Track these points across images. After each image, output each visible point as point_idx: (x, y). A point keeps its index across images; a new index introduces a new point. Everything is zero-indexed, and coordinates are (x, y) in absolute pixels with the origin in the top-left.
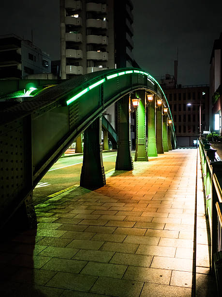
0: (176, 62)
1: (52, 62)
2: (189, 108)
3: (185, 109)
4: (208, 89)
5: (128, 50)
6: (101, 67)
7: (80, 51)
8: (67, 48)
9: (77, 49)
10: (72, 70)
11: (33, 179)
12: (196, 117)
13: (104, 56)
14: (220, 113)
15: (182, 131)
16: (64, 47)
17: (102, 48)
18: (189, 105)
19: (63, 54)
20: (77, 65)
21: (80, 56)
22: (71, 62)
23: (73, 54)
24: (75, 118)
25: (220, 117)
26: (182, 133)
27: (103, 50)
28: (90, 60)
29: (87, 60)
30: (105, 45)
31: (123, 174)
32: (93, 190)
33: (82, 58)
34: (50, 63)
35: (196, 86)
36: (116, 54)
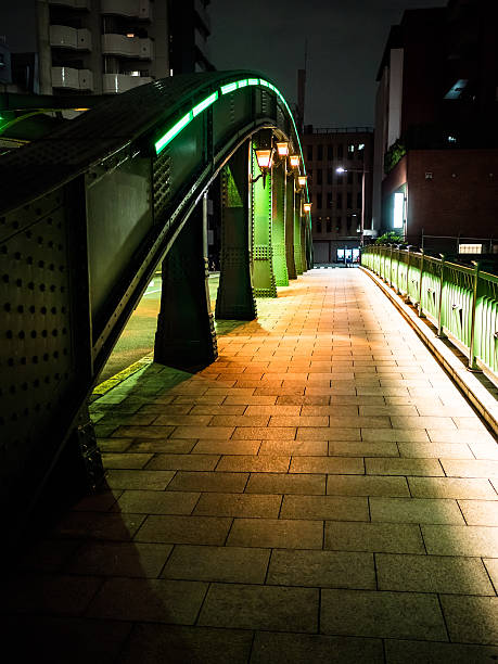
0: (302, 74)
1: (13, 55)
2: (340, 178)
3: (330, 181)
4: (370, 137)
5: (198, 38)
6: (136, 74)
7: (84, 32)
8: (53, 22)
9: (78, 26)
10: (66, 77)
11: (93, 356)
12: (354, 199)
13: (145, 49)
14: (406, 190)
15: (324, 229)
16: (45, 18)
17: (140, 27)
18: (340, 170)
19: (44, 37)
20: (79, 65)
21: (86, 45)
22: (64, 57)
23: (67, 38)
24: (164, 191)
25: (405, 199)
26: (324, 234)
27: (141, 34)
28: (110, 56)
29: (104, 56)
30: (147, 21)
31: (240, 329)
32: (195, 373)
33: (90, 49)
34: (8, 58)
35: (354, 131)
36: (171, 46)
